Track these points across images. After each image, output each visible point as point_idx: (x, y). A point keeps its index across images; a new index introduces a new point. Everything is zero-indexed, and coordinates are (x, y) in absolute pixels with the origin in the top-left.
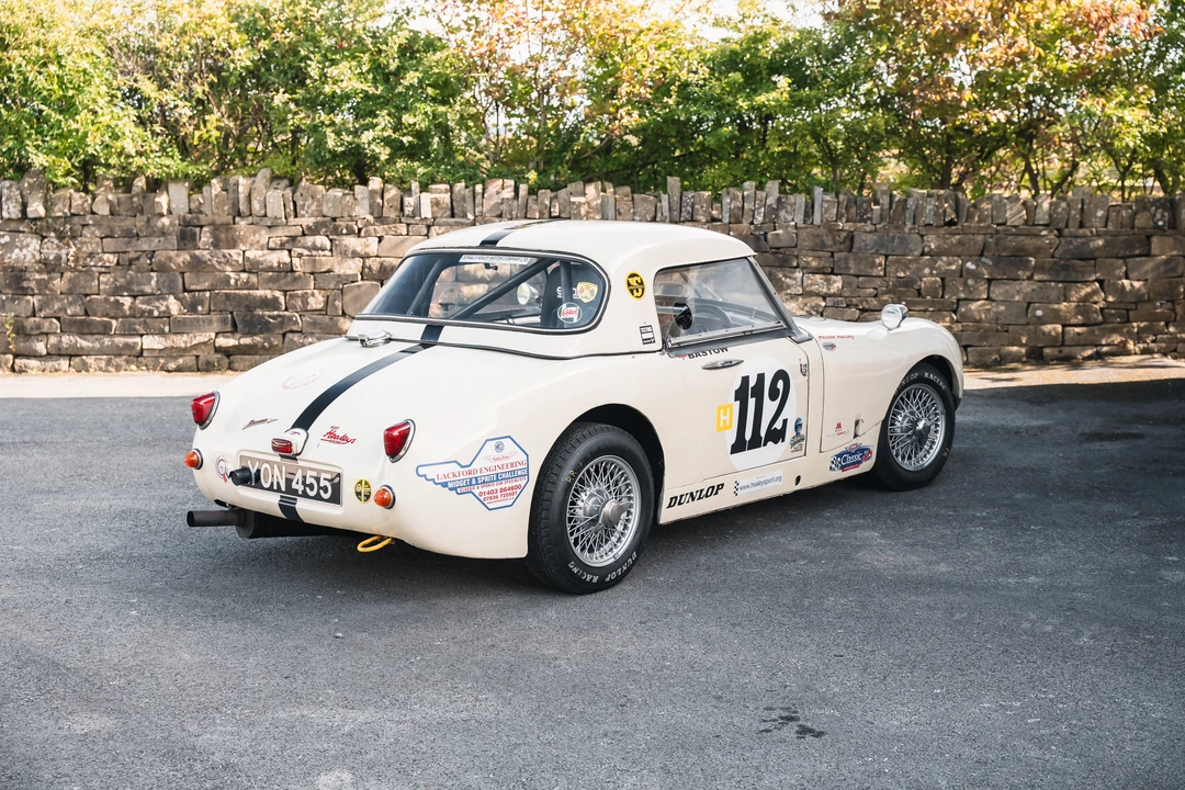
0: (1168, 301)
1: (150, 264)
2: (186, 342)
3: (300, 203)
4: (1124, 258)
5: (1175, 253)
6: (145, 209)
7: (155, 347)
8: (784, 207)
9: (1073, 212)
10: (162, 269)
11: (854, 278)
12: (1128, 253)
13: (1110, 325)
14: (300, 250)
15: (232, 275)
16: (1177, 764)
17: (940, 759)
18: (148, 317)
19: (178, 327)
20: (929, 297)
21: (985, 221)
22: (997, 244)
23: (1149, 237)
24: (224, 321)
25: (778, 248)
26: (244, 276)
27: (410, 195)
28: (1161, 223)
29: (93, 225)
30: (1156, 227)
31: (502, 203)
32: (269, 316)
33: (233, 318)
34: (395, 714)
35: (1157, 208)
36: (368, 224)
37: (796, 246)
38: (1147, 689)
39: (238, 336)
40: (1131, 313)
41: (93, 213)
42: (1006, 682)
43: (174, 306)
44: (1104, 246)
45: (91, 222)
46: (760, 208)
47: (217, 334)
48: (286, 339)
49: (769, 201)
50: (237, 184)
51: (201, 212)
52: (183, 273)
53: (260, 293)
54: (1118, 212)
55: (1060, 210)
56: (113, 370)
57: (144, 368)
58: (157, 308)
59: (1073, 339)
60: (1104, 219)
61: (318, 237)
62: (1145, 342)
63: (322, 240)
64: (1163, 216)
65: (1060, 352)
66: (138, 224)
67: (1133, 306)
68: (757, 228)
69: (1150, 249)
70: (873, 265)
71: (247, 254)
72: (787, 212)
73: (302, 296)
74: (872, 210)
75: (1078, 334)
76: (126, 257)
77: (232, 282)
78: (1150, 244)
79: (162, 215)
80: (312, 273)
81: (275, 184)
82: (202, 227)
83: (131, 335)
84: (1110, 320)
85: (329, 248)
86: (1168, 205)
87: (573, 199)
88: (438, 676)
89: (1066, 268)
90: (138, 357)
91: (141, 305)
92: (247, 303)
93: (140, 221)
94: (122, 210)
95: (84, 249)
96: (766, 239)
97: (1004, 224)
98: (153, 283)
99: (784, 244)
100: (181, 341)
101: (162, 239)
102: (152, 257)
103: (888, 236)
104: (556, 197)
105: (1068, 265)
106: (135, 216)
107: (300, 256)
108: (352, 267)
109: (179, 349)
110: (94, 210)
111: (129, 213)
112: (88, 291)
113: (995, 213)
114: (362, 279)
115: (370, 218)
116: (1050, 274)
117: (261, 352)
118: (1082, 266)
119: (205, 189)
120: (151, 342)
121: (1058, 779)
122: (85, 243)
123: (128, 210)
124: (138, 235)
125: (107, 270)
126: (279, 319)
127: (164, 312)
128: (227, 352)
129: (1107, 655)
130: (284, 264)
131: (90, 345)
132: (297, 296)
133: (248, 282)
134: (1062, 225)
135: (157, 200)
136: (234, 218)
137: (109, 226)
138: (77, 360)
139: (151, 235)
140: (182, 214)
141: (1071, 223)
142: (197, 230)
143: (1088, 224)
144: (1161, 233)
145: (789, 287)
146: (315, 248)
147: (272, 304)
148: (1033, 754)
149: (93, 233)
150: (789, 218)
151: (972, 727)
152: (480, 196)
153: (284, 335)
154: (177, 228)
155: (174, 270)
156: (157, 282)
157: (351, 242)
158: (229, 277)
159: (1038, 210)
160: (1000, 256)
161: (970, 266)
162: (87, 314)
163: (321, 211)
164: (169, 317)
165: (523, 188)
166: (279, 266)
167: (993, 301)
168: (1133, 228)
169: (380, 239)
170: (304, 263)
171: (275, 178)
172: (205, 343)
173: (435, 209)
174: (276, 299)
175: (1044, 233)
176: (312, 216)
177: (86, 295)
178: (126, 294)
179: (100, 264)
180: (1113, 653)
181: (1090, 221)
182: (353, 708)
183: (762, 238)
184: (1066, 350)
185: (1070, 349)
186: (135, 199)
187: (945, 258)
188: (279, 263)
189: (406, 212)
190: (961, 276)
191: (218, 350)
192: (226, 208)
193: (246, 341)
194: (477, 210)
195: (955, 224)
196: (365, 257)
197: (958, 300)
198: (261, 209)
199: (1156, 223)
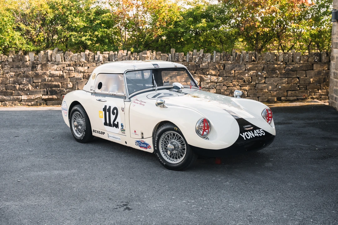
0: (318, 83)
1: (24, 75)
2: (34, 97)
3: (65, 57)
4: (305, 71)
5: (321, 69)
6: (22, 60)
7: (25, 99)
8: (205, 57)
9: (290, 57)
10: (27, 77)
11: (225, 78)
12: (306, 69)
13: (301, 90)
14: (65, 71)
15: (46, 78)
16: (225, 219)
17: (159, 217)
18: (23, 90)
19: (32, 93)
20: (247, 83)
21: (264, 60)
22: (267, 67)
23: (313, 65)
24: (44, 91)
25: (203, 69)
26: (50, 78)
27: (97, 55)
28: (316, 60)
29: (8, 64)
30: (315, 61)
31: (123, 57)
32: (57, 90)
33: (47, 90)
34: (16, 203)
35: (315, 56)
36: (85, 63)
37: (208, 68)
38: (234, 197)
39: (48, 95)
40: (307, 87)
41: (8, 61)
42: (195, 195)
43: (30, 87)
44: (299, 67)
45: (7, 64)
46: (197, 57)
47: (42, 95)
48: (62, 96)
49: (200, 55)
50: (48, 52)
51: (38, 60)
52: (33, 78)
53: (54, 83)
54: (304, 57)
55: (286, 57)
56: (14, 105)
57: (22, 105)
58: (26, 88)
59: (290, 95)
60: (299, 59)
61: (71, 67)
62: (312, 95)
63: (72, 68)
64: (317, 58)
65: (286, 98)
66: (20, 64)
67: (308, 85)
68: (197, 63)
69: (313, 68)
70: (231, 73)
71: (51, 72)
72: (205, 58)
73: (66, 84)
74: (230, 57)
75: (292, 93)
76: (17, 73)
77: (47, 80)
78: (313, 67)
79: (27, 61)
80: (69, 77)
81: (59, 52)
82: (38, 65)
83: (19, 96)
84: (301, 89)
85: (74, 70)
86: (319, 55)
87: (143, 55)
88: (38, 192)
89: (288, 74)
90: (20, 102)
91: (21, 86)
92: (51, 86)
93: (21, 63)
94: (16, 60)
95: (5, 71)
96: (199, 66)
97: (270, 61)
98: (25, 80)
99: (205, 68)
100: (33, 97)
101: (27, 68)
102: (24, 73)
103: (235, 65)
104: (139, 55)
105: (289, 73)
106: (19, 62)
107: (66, 72)
108: (81, 75)
109: (32, 99)
110: (8, 60)
111: (18, 61)
112: (6, 83)
113: (267, 58)
114: (83, 79)
115: (86, 61)
116: (283, 76)
117: (55, 100)
118: (293, 73)
119: (39, 54)
120: (24, 97)
121: (188, 222)
122: (5, 69)
123: (18, 60)
124: (20, 67)
125: (12, 77)
126: (60, 91)
127: (27, 89)
128: (45, 100)
129: (230, 187)
130: (61, 75)
131: (7, 98)
132: (65, 84)
133: (51, 80)
134: (287, 61)
135: (25, 57)
136: (47, 62)
137: (12, 64)
138: (4, 102)
139: (24, 67)
140: (32, 61)
141: (289, 61)
142: (37, 65)
143: (295, 61)
144: (317, 63)
145: (206, 80)
146: (70, 70)
147: (57, 86)
148: (186, 215)
149: (8, 67)
150: (206, 60)
151: (174, 208)
152: (116, 55)
153: (61, 95)
154: (31, 65)
155: (30, 77)
156: (26, 80)
157: (80, 69)
158: (46, 79)
159: (280, 57)
160: (268, 71)
161: (259, 73)
162: (6, 90)
163: (72, 60)
164: (29, 90)
165: (129, 52)
166: (60, 76)
167: (266, 84)
168: (308, 62)
169: (88, 67)
170: (67, 75)
171: (59, 50)
172: (39, 98)
173: (104, 59)
174: (59, 85)
175: (282, 64)
176: (69, 61)
177: (6, 84)
178: (17, 84)
179: (10, 75)
180: (233, 186)
181: (295, 60)
182: (7, 201)
183: (198, 66)
184: (288, 98)
185: (289, 98)
186: (19, 57)
187: (252, 71)
188: (60, 75)
189: (96, 60)
190: (257, 76)
191: (43, 99)
192: (45, 59)
193: (51, 97)
194: (116, 59)
195: (255, 61)
196: (84, 72)
197: (256, 84)
198: (54, 59)
199: (315, 60)
